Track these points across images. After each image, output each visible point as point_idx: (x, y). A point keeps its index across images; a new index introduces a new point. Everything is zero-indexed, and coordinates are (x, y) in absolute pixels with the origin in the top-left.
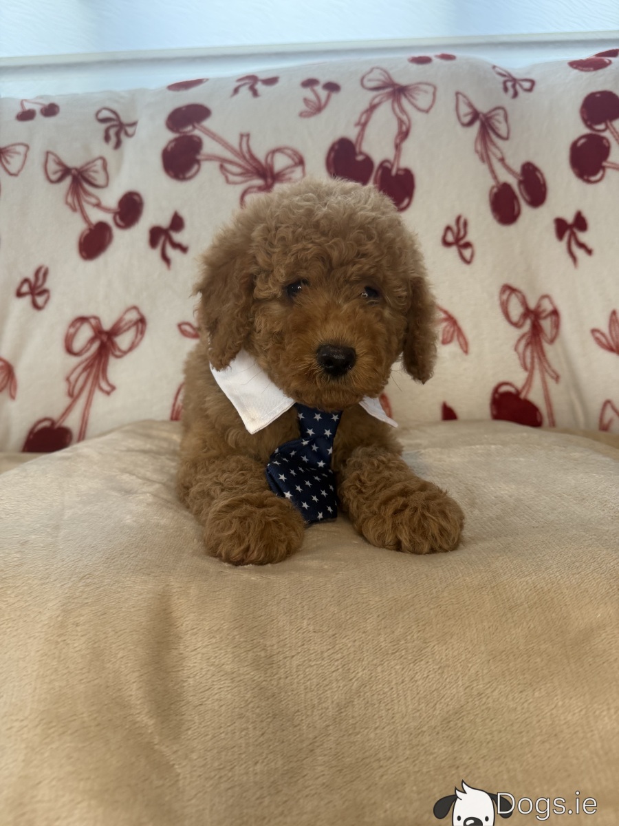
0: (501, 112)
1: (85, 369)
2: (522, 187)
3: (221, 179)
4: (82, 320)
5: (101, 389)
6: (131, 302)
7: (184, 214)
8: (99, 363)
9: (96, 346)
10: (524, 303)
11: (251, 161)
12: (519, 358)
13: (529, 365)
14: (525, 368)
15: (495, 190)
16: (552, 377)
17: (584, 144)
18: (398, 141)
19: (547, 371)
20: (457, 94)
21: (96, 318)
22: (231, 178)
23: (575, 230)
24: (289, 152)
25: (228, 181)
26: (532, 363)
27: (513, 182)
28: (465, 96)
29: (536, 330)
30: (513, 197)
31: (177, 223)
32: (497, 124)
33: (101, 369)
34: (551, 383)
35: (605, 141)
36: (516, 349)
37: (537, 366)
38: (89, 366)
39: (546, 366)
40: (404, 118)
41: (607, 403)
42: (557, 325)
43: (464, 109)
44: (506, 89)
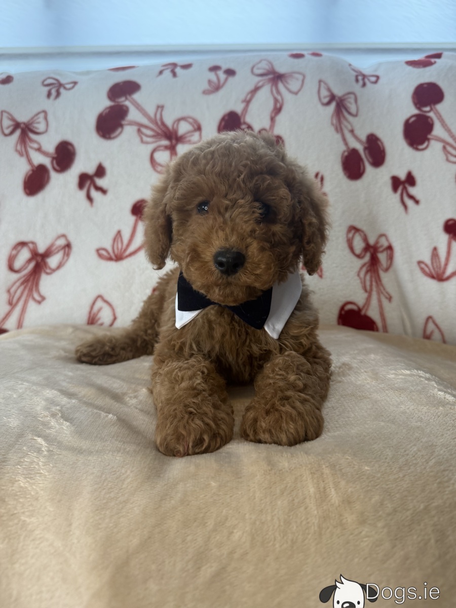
0: (352, 96)
1: (22, 284)
2: (367, 152)
3: (138, 139)
4: (23, 244)
5: (34, 299)
6: (61, 231)
7: (107, 165)
8: (34, 279)
9: (32, 265)
10: (365, 239)
11: (162, 127)
12: (361, 282)
13: (368, 288)
14: (366, 291)
15: (346, 154)
16: (386, 298)
17: (414, 122)
18: (273, 115)
19: (382, 293)
20: (320, 81)
21: (33, 243)
22: (145, 139)
23: (407, 185)
24: (191, 120)
25: (142, 141)
26: (371, 285)
27: (360, 148)
28: (325, 84)
29: (374, 261)
30: (360, 159)
31: (101, 171)
32: (348, 105)
33: (35, 283)
34: (385, 302)
35: (429, 120)
36: (358, 275)
37: (374, 289)
38: (26, 281)
39: (382, 288)
40: (279, 98)
41: (429, 318)
42: (391, 258)
43: (324, 93)
44: (357, 81)
